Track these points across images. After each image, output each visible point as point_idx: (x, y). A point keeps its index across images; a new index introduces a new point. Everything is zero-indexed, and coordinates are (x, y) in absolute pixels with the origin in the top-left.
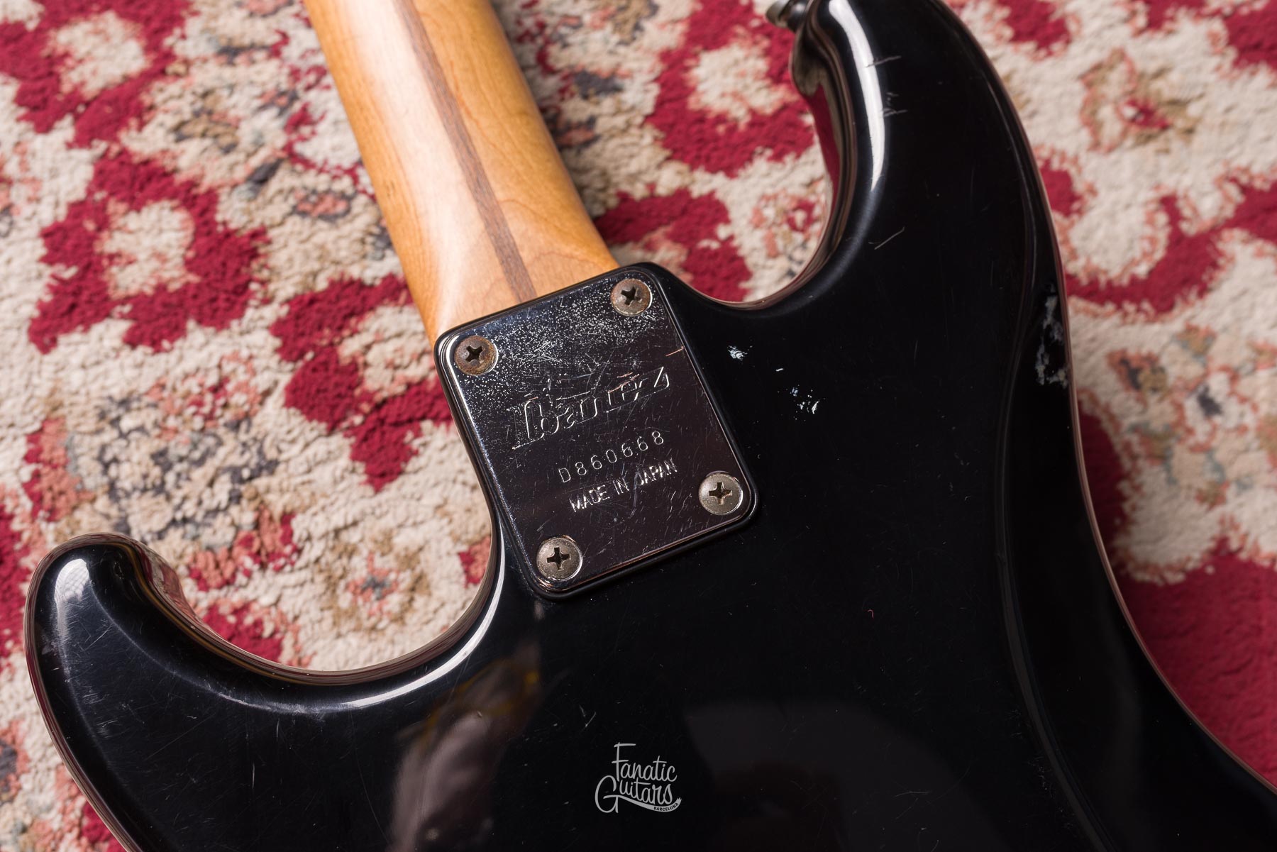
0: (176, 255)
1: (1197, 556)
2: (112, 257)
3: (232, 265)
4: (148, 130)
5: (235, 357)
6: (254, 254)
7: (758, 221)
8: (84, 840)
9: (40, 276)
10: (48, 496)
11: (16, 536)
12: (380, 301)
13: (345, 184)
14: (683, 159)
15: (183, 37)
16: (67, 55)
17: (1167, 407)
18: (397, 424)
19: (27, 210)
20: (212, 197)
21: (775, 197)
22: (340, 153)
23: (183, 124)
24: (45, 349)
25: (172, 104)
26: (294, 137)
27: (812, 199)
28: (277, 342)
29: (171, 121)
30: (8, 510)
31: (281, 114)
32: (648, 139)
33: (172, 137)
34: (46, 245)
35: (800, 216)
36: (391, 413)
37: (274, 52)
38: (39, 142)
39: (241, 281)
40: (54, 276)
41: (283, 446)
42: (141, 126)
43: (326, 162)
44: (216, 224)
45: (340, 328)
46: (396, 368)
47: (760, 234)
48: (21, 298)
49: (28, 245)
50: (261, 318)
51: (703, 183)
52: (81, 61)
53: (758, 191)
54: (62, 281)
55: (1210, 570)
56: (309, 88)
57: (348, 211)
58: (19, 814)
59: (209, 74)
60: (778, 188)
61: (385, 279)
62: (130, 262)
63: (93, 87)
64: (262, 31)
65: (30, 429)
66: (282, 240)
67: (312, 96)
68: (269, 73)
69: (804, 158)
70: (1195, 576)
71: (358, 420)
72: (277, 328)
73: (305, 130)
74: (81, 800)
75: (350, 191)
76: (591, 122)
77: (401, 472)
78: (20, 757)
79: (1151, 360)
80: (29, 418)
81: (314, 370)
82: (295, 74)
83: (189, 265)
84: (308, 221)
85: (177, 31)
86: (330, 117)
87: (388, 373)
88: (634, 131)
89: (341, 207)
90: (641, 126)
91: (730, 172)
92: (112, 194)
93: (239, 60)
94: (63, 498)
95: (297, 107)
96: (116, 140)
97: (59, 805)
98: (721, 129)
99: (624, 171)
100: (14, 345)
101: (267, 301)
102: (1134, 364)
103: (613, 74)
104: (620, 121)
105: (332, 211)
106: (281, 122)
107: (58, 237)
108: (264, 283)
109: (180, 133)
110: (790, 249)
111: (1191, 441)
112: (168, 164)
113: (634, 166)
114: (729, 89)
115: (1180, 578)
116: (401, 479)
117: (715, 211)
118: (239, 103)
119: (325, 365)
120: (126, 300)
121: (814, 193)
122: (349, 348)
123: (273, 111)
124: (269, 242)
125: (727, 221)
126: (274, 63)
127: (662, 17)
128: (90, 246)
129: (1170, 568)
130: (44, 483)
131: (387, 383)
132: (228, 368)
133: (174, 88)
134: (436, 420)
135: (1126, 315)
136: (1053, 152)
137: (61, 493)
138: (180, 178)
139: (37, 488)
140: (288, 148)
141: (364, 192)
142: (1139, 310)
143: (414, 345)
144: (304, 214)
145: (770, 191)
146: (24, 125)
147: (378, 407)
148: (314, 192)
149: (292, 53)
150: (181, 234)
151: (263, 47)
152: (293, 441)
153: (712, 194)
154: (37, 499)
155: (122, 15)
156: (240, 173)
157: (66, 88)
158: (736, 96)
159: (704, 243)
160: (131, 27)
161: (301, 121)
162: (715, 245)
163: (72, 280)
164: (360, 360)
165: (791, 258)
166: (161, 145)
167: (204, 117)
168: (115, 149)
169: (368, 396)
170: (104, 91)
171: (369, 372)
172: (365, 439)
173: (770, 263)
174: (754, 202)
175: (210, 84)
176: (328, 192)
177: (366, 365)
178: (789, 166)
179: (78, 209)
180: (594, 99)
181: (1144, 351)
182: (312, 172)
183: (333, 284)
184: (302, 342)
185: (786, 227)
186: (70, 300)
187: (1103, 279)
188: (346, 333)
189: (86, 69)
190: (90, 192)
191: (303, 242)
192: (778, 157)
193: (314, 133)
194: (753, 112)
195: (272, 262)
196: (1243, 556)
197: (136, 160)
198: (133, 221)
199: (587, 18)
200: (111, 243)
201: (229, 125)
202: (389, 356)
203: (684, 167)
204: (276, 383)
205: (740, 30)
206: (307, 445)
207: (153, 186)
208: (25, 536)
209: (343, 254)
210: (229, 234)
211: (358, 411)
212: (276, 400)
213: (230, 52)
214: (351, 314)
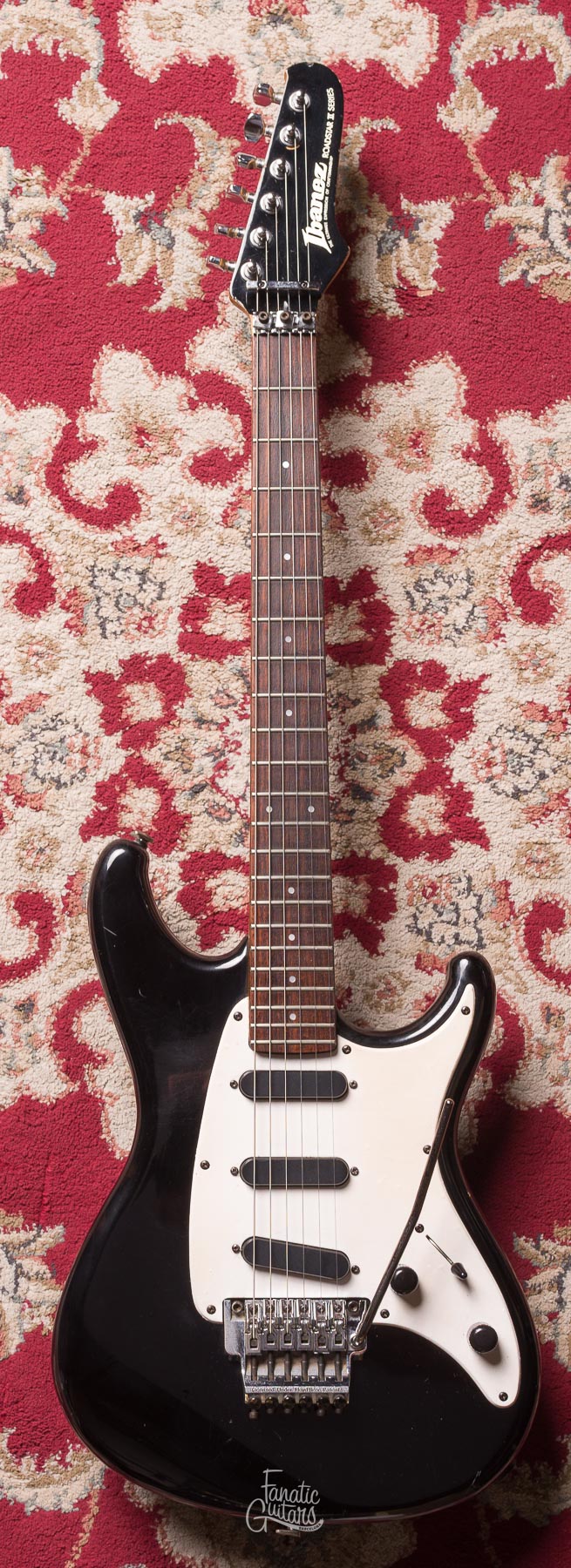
0: (150, 814)
1: (539, 1103)
2: (123, 806)
3: (173, 828)
4: (153, 750)
5: (162, 871)
6: (183, 826)
7: (409, 886)
8: (52, 1048)
9: (91, 804)
10: (71, 905)
11: (54, 918)
12: (230, 867)
13: (232, 805)
14: (387, 844)
15: (182, 707)
16: (128, 698)
17: (558, 1035)
18: (220, 925)
19: (93, 772)
20: (173, 792)
21: (422, 877)
22: (235, 789)
23: (170, 752)
24: (85, 840)
25: (167, 739)
26: (217, 773)
27: (438, 884)
28: (181, 871)
29: (164, 751)
30: (54, 906)
31: (214, 760)
32: (375, 829)
33: (162, 757)
34: (96, 791)
35: (430, 890)
36: (219, 919)
37: (221, 727)
38: (105, 739)
39: (175, 837)
40: (96, 807)
41: (170, 917)
42: (152, 746)
43: (227, 791)
44: (171, 806)
45: (209, 874)
46: (227, 899)
47: (408, 892)
48: (81, 813)
49: (90, 789)
50: (178, 857)
51: (393, 859)
52: (133, 704)
53: (415, 872)
54: (99, 811)
55: (541, 1111)
56: (230, 752)
57: (230, 819)
58: (30, 1029)
59: (188, 730)
60: (425, 874)
61: (235, 857)
62: (130, 812)
63: (134, 720)
64: (218, 715)
65: (70, 874)
66: (197, 823)
67: (231, 754)
68: (214, 738)
69: (442, 864)
70: (533, 1111)
71: (204, 917)
72: (183, 864)
73: (223, 772)
74: (54, 1032)
75: (233, 809)
76: (353, 811)
77: (215, 946)
78: (35, 1007)
79: (561, 1012)
80: (71, 869)
81: (193, 888)
82: (227, 742)
83: (154, 822)
84: (210, 818)
85: (180, 703)
86: (235, 768)
87: (223, 901)
88: (370, 822)
89: (227, 816)
90: (374, 822)
91: (406, 860)
92: (130, 776)
93: (203, 726)
94: (76, 908)
95: (223, 758)
96: (139, 751)
97: (45, 1031)
98: (411, 835)
99: (358, 841)
100: (73, 834)
101: (182, 850)
102: (552, 1011)
103: (371, 791)
104: (366, 816)
105: (223, 817)
106: (213, 764)
107: (103, 789)
108: (183, 841)
109: (166, 757)
110: (419, 904)
111: (560, 1054)
112: (158, 770)
113: (363, 841)
114: (422, 817)
115: (526, 1109)
116: (214, 949)
117: (392, 874)
118: (197, 749)
119: (199, 888)
120: (124, 829)
121: (440, 882)
122: (211, 883)
123: (212, 758)
124: (191, 823)
125: (396, 882)
126: (219, 733)
127: (405, 769)
128: (115, 798)
129: (524, 1104)
130: (70, 900)
131: (221, 905)
132: (157, 875)
133: (170, 733)
134: (237, 928)
135: (559, 987)
136: (562, 899)
137: (76, 906)
138: (162, 778)
139: (67, 900)
140: (213, 779)
141: (240, 813)
142: (565, 988)
143: (238, 892)
144: (210, 814)
145: (421, 874)
146: (102, 730)
147: (214, 914)
148: (218, 804)
149: (228, 730)
150: (155, 806)
151: (217, 723)
152: (175, 917)
153: (395, 865)
154: (66, 905)
155: (158, 686)
156: (188, 785)
157: (124, 716)
158: (424, 822)
159: (381, 889)
160: (161, 695)
161: (222, 766)
162: (386, 891)
163: (104, 811)
164: (214, 891)
165: (417, 909)
166: (157, 759)
167: (180, 751)
168: (138, 754)
169: (212, 908)
170: (139, 722)
171: (215, 897)
172: (205, 927)
173: (407, 908)
174: (412, 877)
175: (187, 736)
176: (224, 805)
177: (215, 893)
178: (434, 865)
179: (114, 778)
180: (357, 801)
181: (559, 1007)
182: (220, 794)
183: (212, 851)
184: (191, 874)
185: (421, 893)
186: (101, 821)
187: (557, 968)
188: (212, 877)
189: (137, 708)
190: (121, 772)
191: (205, 827)
192: (430, 859)
193: (226, 774)
194: (429, 832)
195: (190, 833)
196: (559, 1110)
197: (145, 764)
198: (136, 792)
199: (370, 757)
200: (125, 800)
201: (189, 759)
202: (227, 894)
203: (386, 849)
204: (175, 888)
205: (439, 788)
206: (180, 921)
207: (150, 778)
208: (58, 919)
209: (221, 839)
210: (175, 813)
211: (205, 913)
212: (172, 897)
213: (200, 721)
214: (216, 869)
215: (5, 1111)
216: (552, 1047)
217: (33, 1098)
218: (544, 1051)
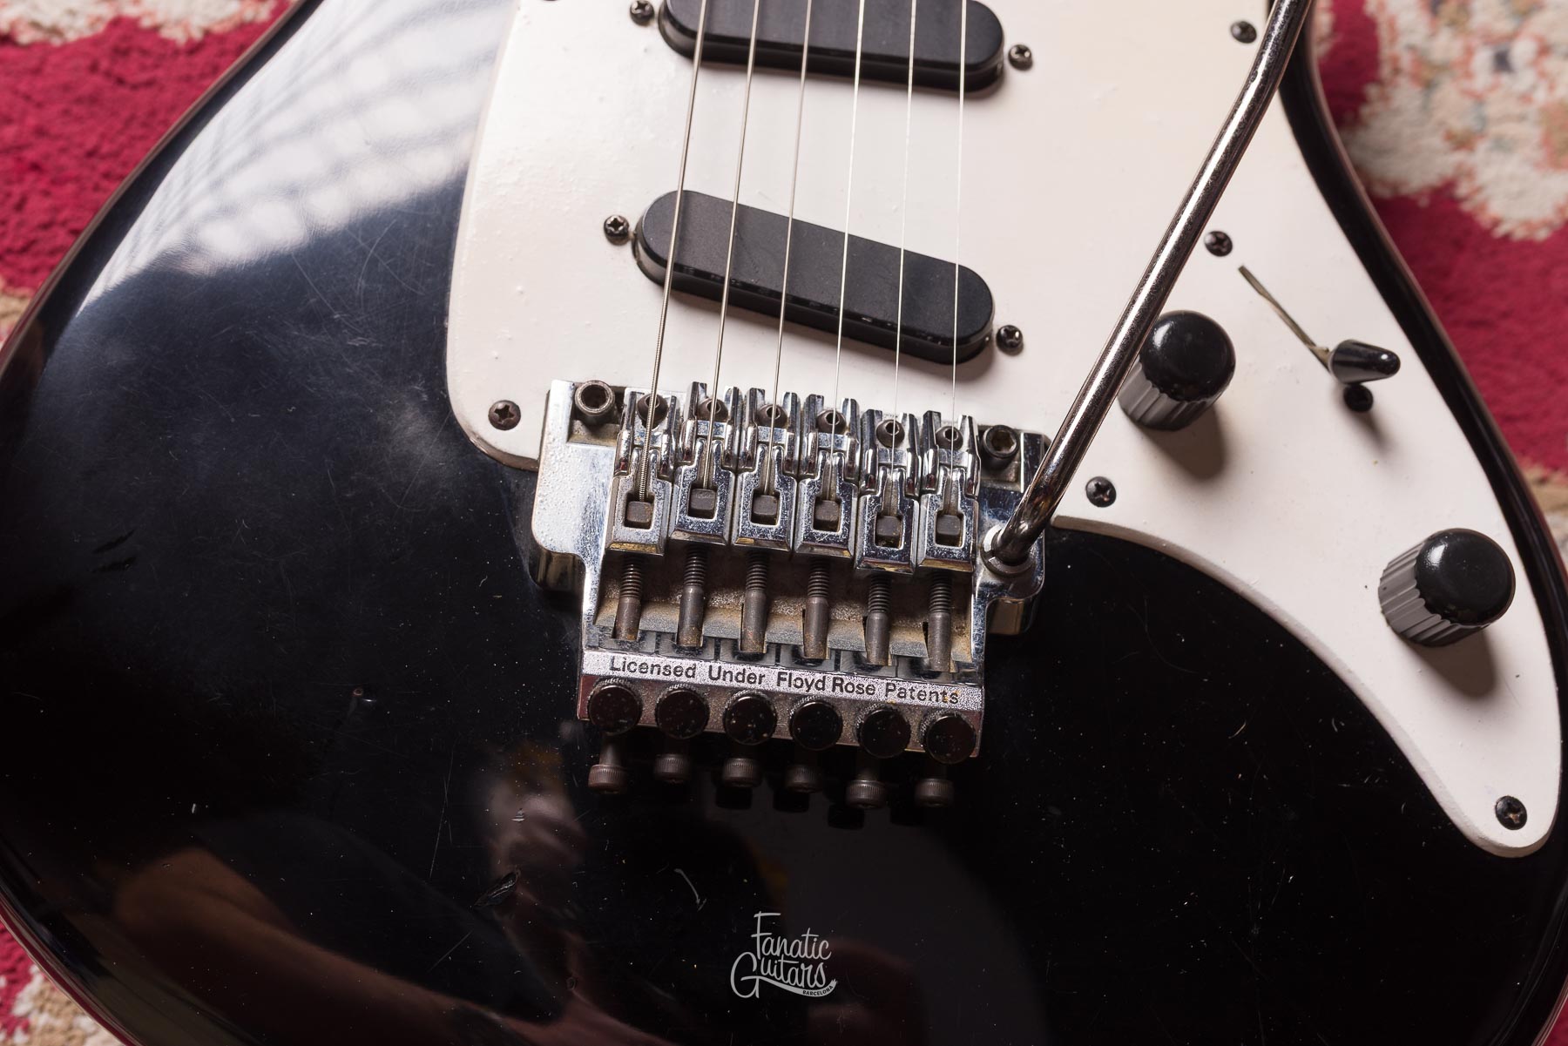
215: (66, 46)
216: (1444, 67)
217: (146, 23)
218: (1428, 77)
